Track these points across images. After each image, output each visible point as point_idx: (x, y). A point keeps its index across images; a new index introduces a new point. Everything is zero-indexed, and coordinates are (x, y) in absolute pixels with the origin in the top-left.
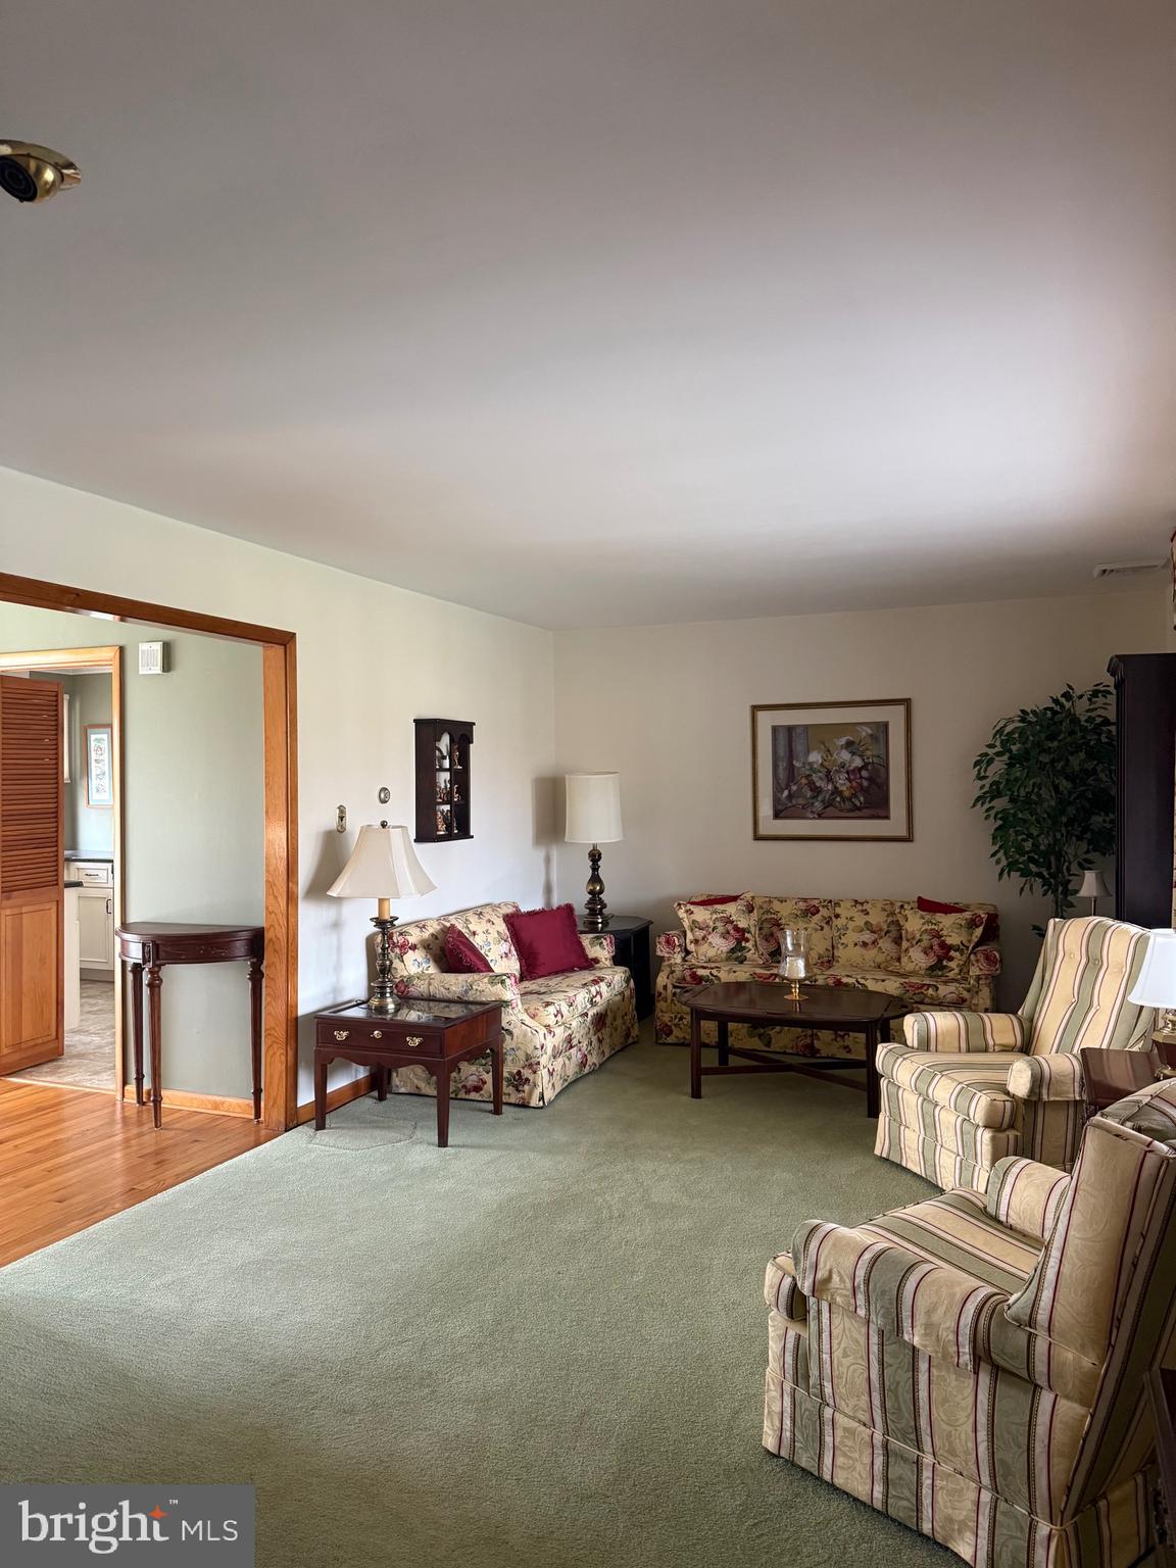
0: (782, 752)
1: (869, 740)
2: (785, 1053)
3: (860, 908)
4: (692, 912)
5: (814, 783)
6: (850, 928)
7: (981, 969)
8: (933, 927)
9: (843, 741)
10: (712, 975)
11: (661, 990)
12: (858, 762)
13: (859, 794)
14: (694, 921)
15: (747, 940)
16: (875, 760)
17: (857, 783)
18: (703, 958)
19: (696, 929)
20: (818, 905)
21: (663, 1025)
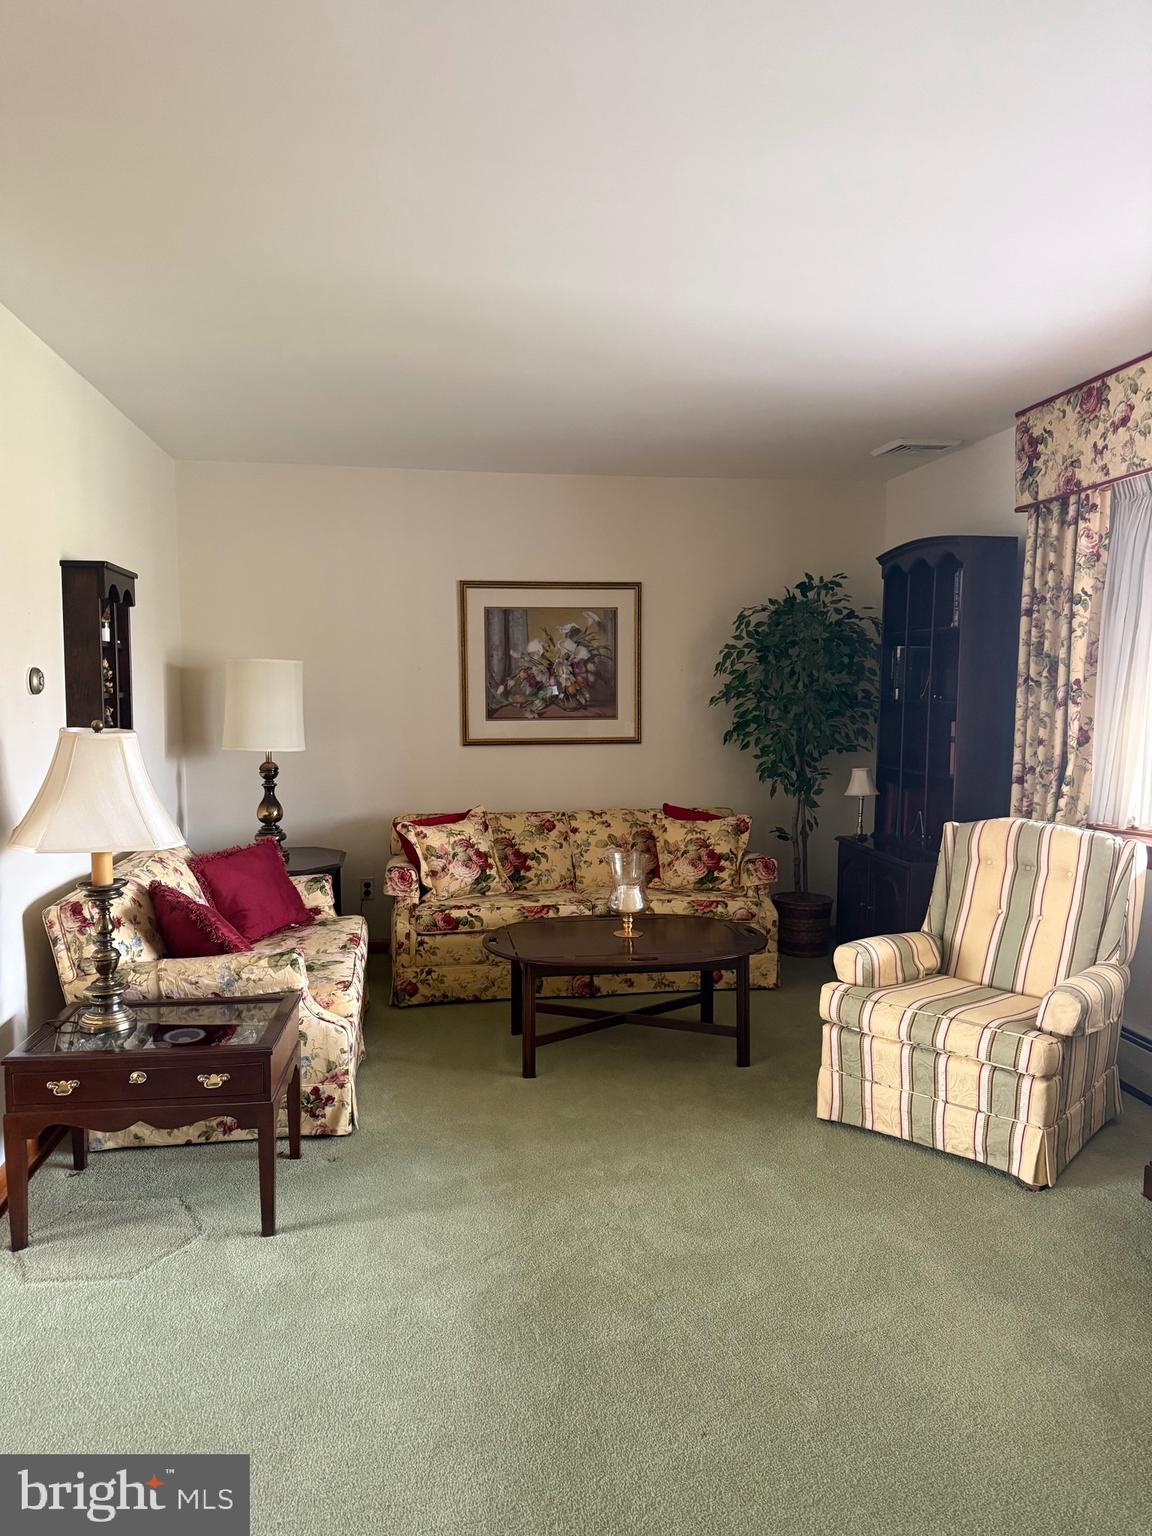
0: (497, 639)
1: (596, 629)
2: (558, 997)
3: (600, 819)
4: (425, 836)
5: (534, 677)
6: (593, 844)
7: (760, 879)
8: (698, 836)
9: (568, 627)
10: (471, 915)
11: (403, 939)
12: (583, 654)
13: (584, 690)
14: (428, 848)
15: (491, 867)
16: (602, 651)
17: (583, 678)
18: (445, 894)
19: (433, 858)
20: (552, 820)
21: (405, 984)
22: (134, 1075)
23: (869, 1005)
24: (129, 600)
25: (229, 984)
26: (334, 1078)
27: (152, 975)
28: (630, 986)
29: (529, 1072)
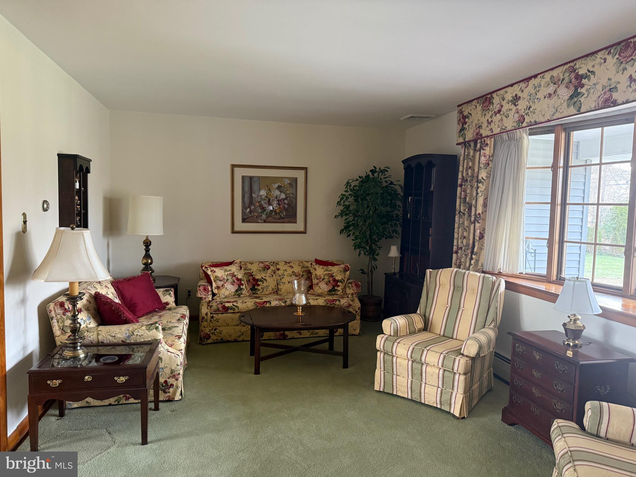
0: (247, 189)
1: (289, 186)
2: (270, 339)
3: (289, 265)
4: (215, 272)
5: (262, 205)
6: (286, 275)
7: (353, 290)
8: (329, 272)
9: (277, 185)
10: (234, 305)
11: (204, 316)
12: (283, 196)
13: (283, 211)
14: (216, 277)
15: (243, 285)
16: (291, 195)
17: (283, 206)
18: (223, 296)
19: (218, 281)
20: (269, 265)
21: (205, 335)
22: (87, 377)
23: (396, 344)
24: (88, 171)
25: (129, 337)
26: (174, 376)
27: (95, 333)
28: (300, 335)
29: (257, 372)
